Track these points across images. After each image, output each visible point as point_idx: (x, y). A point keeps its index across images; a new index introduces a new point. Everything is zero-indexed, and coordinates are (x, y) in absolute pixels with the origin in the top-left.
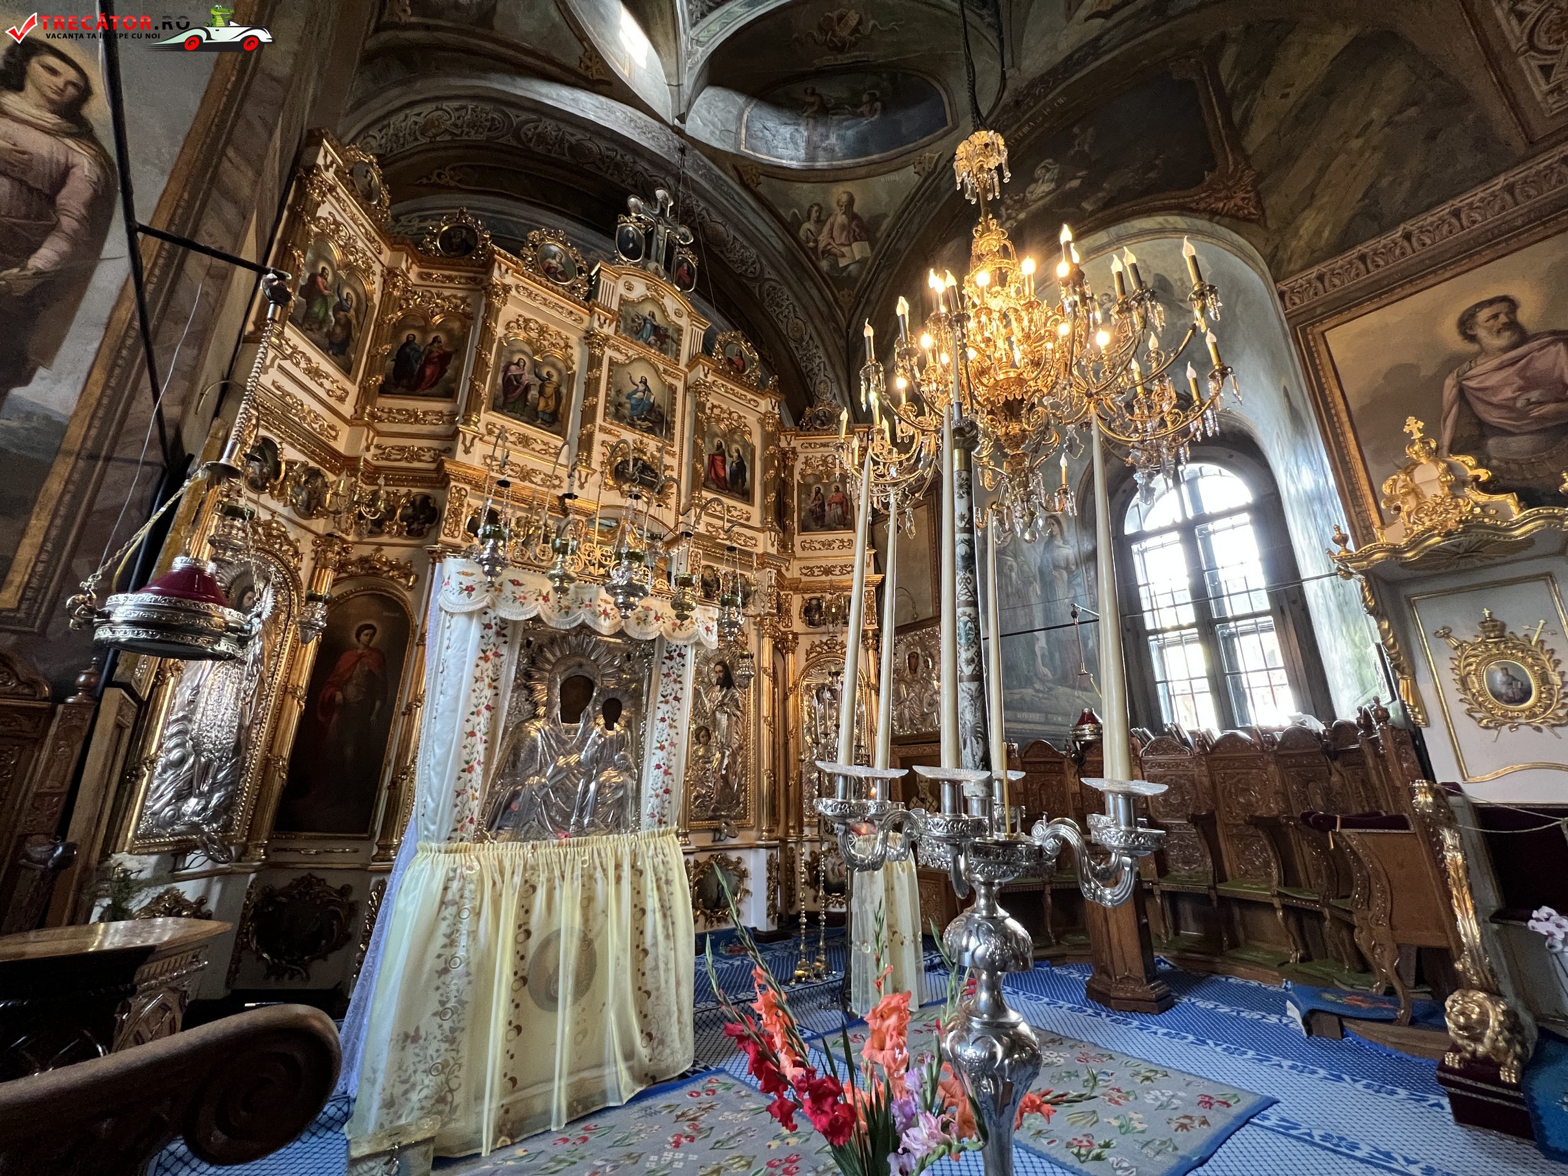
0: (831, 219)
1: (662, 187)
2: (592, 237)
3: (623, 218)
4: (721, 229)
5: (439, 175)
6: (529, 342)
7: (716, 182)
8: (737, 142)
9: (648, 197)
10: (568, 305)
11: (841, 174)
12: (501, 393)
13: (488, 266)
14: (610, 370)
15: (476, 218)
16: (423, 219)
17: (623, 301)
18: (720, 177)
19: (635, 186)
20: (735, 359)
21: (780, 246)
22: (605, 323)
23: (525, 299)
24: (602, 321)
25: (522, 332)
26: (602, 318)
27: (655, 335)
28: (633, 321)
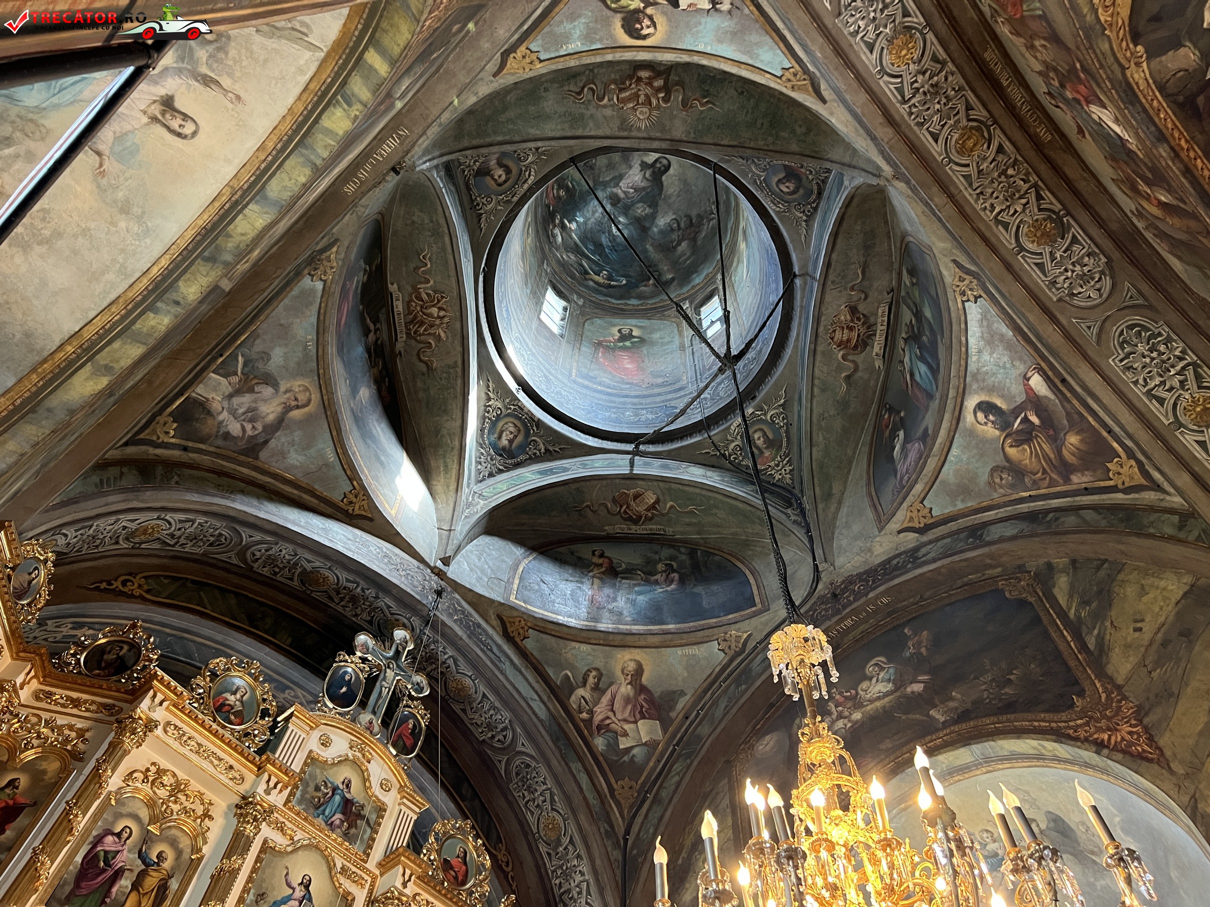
0: (613, 688)
1: (405, 627)
2: (296, 672)
3: (343, 655)
4: (468, 682)
5: (124, 583)
6: (151, 804)
7: (473, 630)
8: (508, 590)
9: (383, 634)
10: (230, 757)
11: (629, 640)
12: (71, 880)
13: (136, 694)
14: (258, 860)
15: (149, 633)
16: (79, 626)
17: (312, 760)
18: (479, 626)
19: (370, 623)
20: (454, 862)
21: (542, 713)
22: (275, 787)
23: (171, 741)
24: (272, 784)
25: (147, 788)
26: (274, 780)
27: (343, 813)
28: (317, 789)
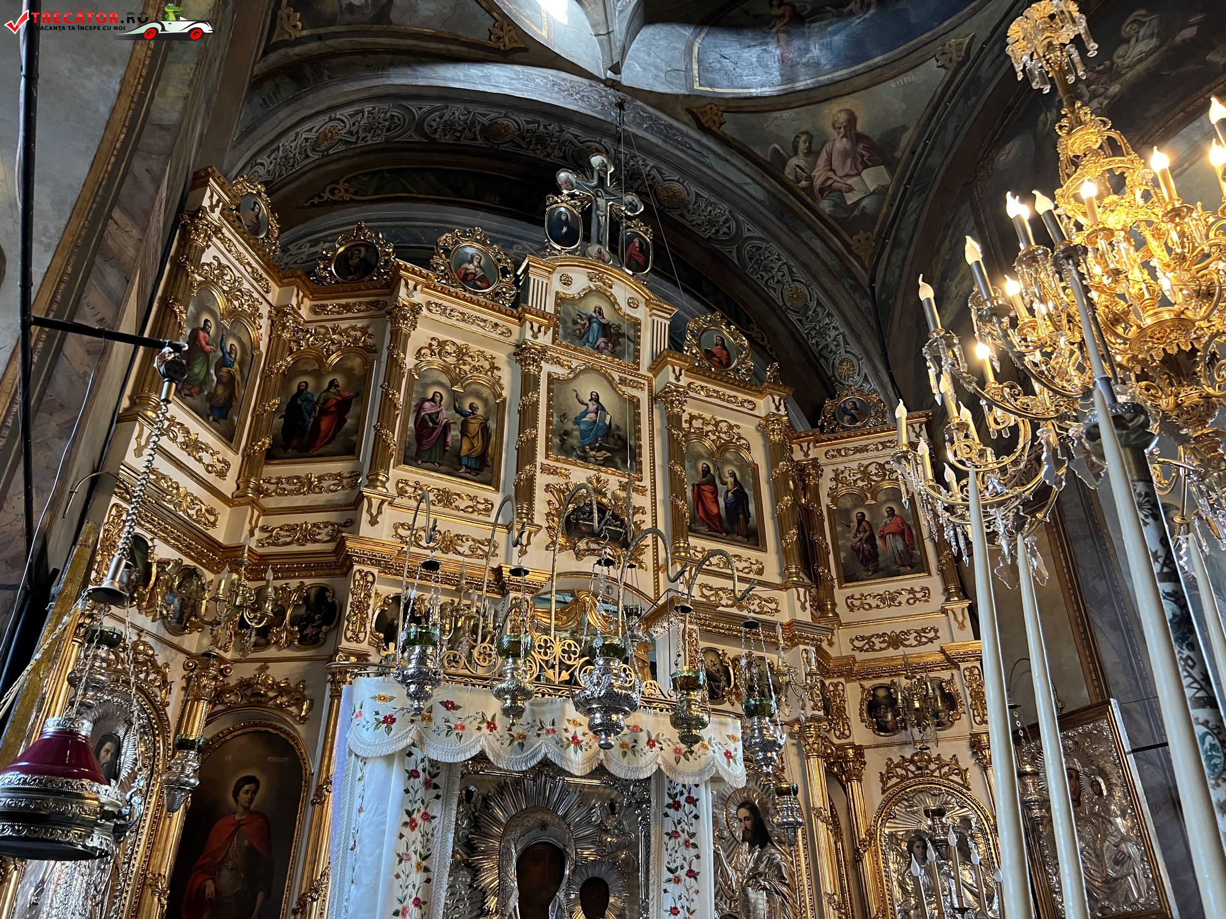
0: (828, 147)
1: (598, 152)
2: (516, 227)
3: (552, 198)
4: (677, 186)
5: (332, 192)
6: (446, 370)
7: (666, 133)
8: (689, 79)
9: (581, 166)
10: (492, 317)
11: (833, 90)
12: (413, 441)
13: (392, 286)
14: (549, 390)
15: (376, 230)
16: (315, 243)
17: (560, 300)
18: (671, 127)
19: (564, 158)
20: (715, 350)
21: (759, 193)
22: (539, 331)
23: (438, 317)
24: (536, 329)
25: (436, 359)
26: (536, 326)
27: (604, 337)
28: (575, 323)
